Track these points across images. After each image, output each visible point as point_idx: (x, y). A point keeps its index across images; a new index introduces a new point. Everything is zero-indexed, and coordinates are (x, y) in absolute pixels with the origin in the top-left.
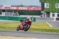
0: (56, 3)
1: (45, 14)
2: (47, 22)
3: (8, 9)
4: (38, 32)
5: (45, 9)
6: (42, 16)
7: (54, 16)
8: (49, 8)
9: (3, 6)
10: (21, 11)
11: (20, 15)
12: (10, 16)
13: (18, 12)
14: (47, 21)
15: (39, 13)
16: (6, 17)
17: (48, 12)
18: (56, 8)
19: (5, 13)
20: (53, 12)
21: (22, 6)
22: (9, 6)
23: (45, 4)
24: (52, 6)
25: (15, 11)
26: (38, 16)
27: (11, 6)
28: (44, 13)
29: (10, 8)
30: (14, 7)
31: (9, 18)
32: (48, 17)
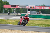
3: (33, 8)
9: (28, 6)
10: (43, 10)
11: (43, 14)
12: (34, 14)
13: (41, 11)
16: (31, 15)
19: (30, 12)
21: (44, 6)
22: (34, 6)
25: (38, 10)
27: (35, 6)
29: (34, 8)
30: (38, 7)
31: (33, 16)
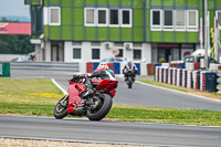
0: (85, 6)
1: (44, 50)
2: (53, 80)
4: (19, 115)
5: (46, 30)
6: (33, 57)
7: (80, 58)
8: (59, 24)
14: (53, 76)
15: (24, 47)
17: (58, 41)
18: (86, 25)
20: (74, 42)
23: (46, 11)
24: (73, 20)
26: (21, 58)
28: (42, 46)
32: (58, 59)
